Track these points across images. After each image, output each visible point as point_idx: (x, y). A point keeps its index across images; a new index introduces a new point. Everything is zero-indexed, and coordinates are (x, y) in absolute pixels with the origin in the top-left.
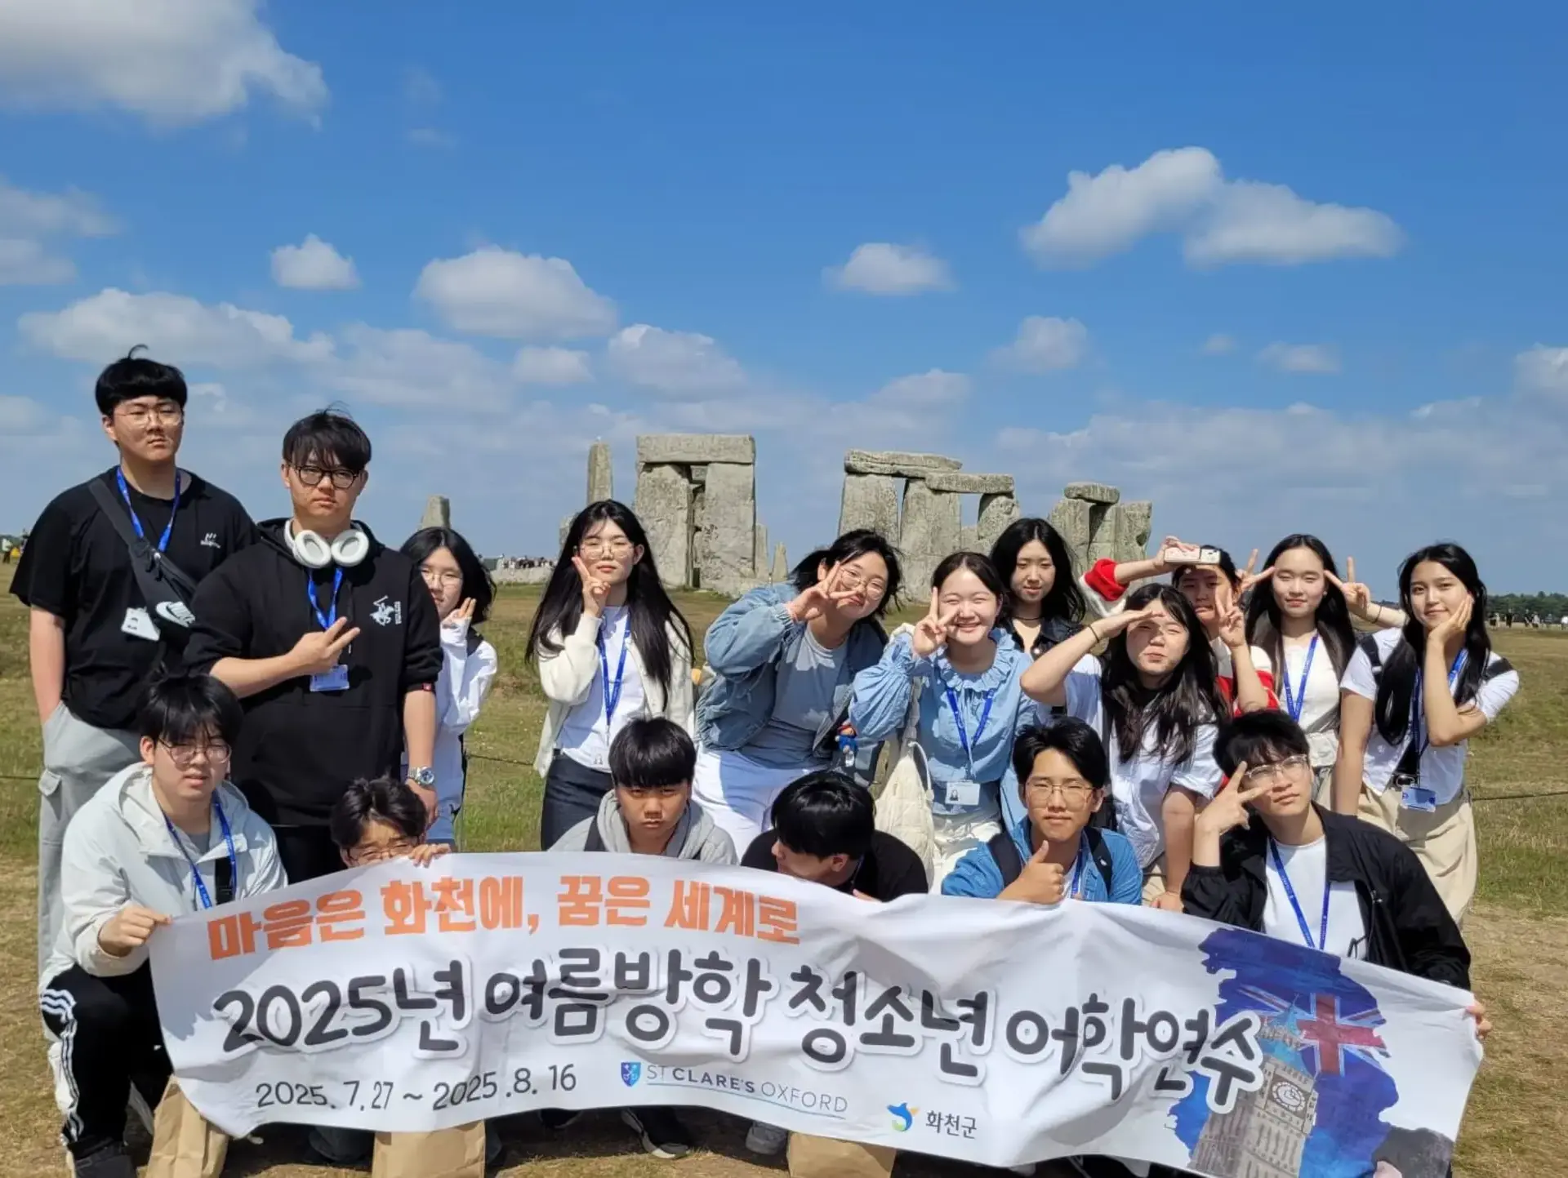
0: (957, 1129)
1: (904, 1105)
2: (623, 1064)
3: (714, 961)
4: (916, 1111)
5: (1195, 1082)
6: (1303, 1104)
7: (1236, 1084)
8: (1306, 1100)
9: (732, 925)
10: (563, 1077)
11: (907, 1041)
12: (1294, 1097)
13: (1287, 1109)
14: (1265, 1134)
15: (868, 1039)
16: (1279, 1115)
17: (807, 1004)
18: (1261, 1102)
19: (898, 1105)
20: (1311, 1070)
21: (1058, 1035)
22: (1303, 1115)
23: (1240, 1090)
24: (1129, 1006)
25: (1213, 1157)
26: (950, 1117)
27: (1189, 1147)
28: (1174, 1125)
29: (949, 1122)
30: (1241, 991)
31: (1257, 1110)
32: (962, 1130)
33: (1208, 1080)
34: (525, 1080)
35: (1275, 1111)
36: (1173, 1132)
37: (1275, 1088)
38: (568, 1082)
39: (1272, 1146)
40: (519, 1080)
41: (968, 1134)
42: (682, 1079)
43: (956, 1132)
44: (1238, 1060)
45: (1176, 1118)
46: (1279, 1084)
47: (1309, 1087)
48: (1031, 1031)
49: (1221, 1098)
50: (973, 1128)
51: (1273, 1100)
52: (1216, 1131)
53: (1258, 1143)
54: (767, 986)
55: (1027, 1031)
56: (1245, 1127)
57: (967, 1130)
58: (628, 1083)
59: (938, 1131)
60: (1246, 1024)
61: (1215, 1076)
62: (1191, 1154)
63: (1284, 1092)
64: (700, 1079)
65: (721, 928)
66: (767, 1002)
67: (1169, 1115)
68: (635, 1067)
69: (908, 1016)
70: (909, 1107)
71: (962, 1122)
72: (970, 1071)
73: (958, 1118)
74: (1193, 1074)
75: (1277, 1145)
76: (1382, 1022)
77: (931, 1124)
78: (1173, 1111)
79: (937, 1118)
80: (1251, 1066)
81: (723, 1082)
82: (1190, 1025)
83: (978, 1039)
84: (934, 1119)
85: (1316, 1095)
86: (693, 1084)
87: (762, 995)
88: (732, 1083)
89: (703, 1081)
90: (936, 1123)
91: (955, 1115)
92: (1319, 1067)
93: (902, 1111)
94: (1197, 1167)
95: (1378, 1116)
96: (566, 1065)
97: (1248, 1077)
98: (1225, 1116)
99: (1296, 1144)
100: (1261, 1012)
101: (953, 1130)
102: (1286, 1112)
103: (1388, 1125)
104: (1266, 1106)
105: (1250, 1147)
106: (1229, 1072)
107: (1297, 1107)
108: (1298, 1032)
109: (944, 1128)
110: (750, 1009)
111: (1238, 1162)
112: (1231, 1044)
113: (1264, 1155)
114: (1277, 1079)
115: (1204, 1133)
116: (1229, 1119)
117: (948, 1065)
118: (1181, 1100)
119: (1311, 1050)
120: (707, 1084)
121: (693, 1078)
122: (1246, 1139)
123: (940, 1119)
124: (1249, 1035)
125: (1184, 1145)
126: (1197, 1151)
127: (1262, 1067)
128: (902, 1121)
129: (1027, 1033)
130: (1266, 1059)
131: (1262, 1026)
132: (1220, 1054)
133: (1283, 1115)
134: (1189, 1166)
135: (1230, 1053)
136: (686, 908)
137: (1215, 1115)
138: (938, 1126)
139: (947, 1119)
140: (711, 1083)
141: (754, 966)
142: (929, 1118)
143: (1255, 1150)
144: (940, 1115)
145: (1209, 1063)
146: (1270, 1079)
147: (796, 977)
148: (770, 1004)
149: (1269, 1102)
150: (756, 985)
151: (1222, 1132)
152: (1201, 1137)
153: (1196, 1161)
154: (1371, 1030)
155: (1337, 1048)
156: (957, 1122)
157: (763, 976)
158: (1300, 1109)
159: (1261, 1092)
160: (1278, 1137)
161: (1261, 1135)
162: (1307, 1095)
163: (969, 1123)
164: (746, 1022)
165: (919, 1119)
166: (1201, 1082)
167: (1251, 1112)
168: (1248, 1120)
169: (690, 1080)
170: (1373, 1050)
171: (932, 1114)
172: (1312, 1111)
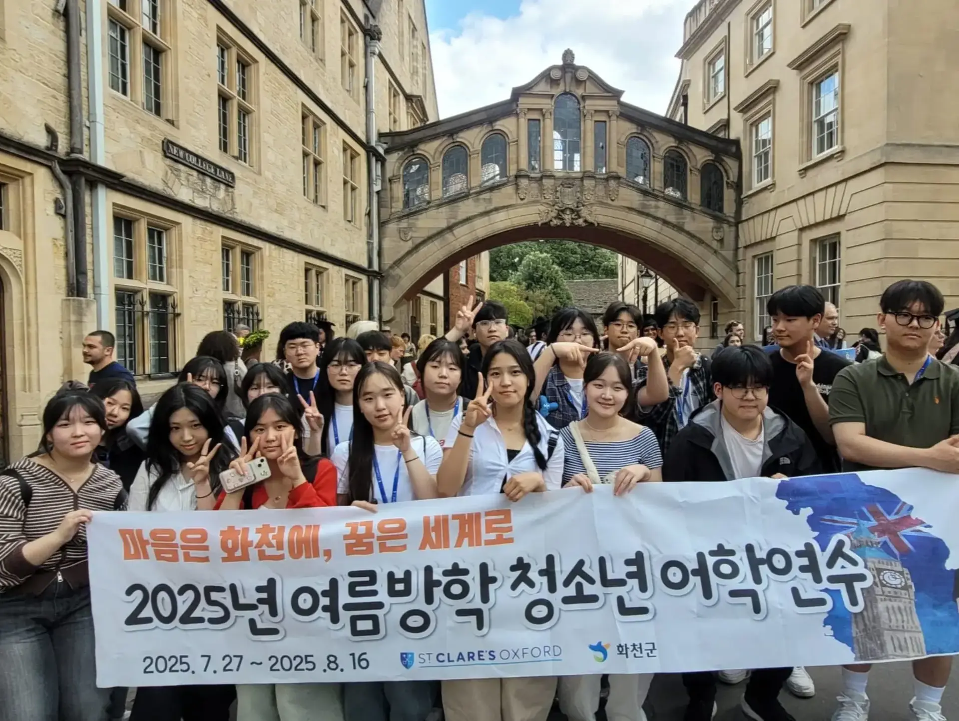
0: (641, 652)
1: (600, 643)
2: (402, 654)
3: (456, 570)
4: (608, 645)
5: (832, 596)
6: (903, 580)
7: (858, 586)
8: (904, 577)
9: (466, 540)
10: (360, 661)
11: (594, 599)
12: (896, 578)
13: (896, 588)
14: (891, 611)
15: (567, 600)
16: (892, 594)
17: (523, 586)
18: (878, 590)
19: (595, 644)
20: (895, 556)
21: (695, 573)
22: (906, 588)
23: (862, 589)
24: (750, 549)
25: (868, 646)
26: (634, 645)
27: (849, 645)
28: (832, 633)
29: (634, 649)
30: (822, 522)
31: (878, 597)
32: (645, 653)
33: (839, 591)
34: (334, 662)
35: (889, 592)
36: (833, 638)
37: (881, 578)
38: (364, 664)
39: (899, 617)
40: (330, 662)
41: (650, 655)
42: (443, 661)
43: (641, 655)
44: (851, 570)
45: (829, 627)
46: (882, 574)
47: (899, 568)
48: (677, 574)
49: (854, 602)
50: (654, 649)
51: (885, 586)
52: (862, 627)
53: (890, 621)
54: (494, 580)
55: (674, 574)
56: (877, 613)
57: (649, 652)
58: (406, 666)
59: (627, 657)
60: (841, 543)
61: (842, 587)
62: (853, 650)
63: (887, 577)
64: (455, 659)
65: (459, 544)
66: (495, 590)
67: (824, 626)
68: (410, 656)
69: (591, 581)
70: (603, 644)
71: (644, 647)
72: (643, 611)
73: (640, 644)
74: (826, 590)
75: (902, 615)
76: (911, 508)
77: (621, 653)
78: (826, 622)
79: (624, 648)
80: (859, 569)
81: (472, 658)
82: (799, 554)
83: (643, 588)
84: (622, 650)
85: (906, 571)
86: (451, 663)
87: (492, 587)
88: (479, 655)
89: (458, 660)
90: (624, 652)
91: (637, 643)
92: (896, 551)
93: (599, 648)
94: (862, 658)
95: (945, 568)
96: (360, 653)
97: (861, 578)
98: (861, 613)
99: (910, 608)
100: (844, 532)
101: (638, 654)
102: (897, 590)
103: (952, 570)
104: (883, 592)
105: (887, 627)
106: (849, 580)
107: (900, 584)
108: (872, 535)
109: (630, 654)
110: (485, 598)
111: (885, 641)
112: (840, 561)
113: (897, 627)
114: (879, 571)
115: (854, 631)
116: (865, 613)
117: (624, 610)
118: (829, 612)
119: (885, 543)
120: (461, 662)
121: (451, 659)
122: (882, 623)
123: (627, 648)
124: (847, 550)
125: (844, 645)
126: (855, 646)
127: (866, 567)
128: (600, 655)
129: (675, 575)
130: (865, 561)
131: (851, 541)
132: (836, 571)
133: (896, 593)
134: (856, 659)
135: (841, 568)
136: (433, 535)
137: (856, 614)
138: (626, 654)
139: (632, 648)
140: (464, 660)
141: (484, 568)
142: (618, 649)
143: (890, 626)
144: (626, 645)
145: (832, 579)
146: (875, 573)
147: (513, 568)
148: (498, 592)
149: (884, 589)
150: (486, 580)
151: (865, 625)
152: (854, 635)
153: (859, 655)
154: (909, 517)
155: (898, 536)
156: (640, 648)
157: (491, 574)
158: (903, 584)
159: (875, 583)
160: (899, 608)
161: (888, 612)
162: (902, 573)
163: (651, 647)
164: (484, 607)
165: (612, 651)
166: (835, 594)
167: (876, 601)
168: (877, 607)
169: (449, 661)
170: (918, 528)
171: (620, 646)
172: (910, 583)
